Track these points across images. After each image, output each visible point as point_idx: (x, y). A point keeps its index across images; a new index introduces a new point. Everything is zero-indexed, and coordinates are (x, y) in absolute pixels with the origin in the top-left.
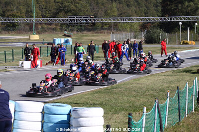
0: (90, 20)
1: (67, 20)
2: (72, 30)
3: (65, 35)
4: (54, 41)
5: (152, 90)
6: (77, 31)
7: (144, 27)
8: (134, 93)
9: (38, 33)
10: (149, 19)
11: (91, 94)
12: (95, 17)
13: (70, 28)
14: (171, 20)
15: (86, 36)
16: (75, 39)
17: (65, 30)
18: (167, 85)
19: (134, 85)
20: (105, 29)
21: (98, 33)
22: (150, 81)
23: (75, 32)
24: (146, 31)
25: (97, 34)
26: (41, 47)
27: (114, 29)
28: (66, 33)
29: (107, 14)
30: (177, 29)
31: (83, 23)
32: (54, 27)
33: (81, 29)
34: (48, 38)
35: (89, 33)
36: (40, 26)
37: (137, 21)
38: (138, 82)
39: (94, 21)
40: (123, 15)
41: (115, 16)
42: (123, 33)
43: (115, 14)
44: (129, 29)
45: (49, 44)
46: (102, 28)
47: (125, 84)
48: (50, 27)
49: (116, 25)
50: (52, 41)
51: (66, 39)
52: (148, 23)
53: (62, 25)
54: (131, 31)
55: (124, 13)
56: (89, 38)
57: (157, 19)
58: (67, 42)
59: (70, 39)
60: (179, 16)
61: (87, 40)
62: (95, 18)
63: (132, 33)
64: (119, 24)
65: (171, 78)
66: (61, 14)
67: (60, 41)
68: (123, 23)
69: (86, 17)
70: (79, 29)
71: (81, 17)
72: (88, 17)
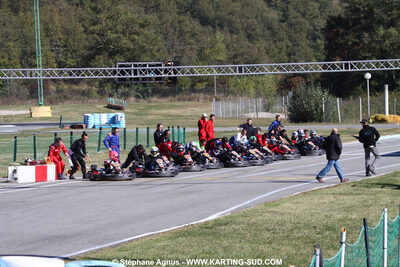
0: (166, 71)
1: (115, 72)
2: (126, 95)
3: (110, 107)
4: (86, 119)
5: (308, 226)
6: (137, 97)
7: (286, 84)
8: (267, 235)
9: (50, 102)
10: (297, 68)
11: (171, 238)
12: (177, 64)
13: (120, 91)
14: (347, 67)
15: (157, 107)
16: (136, 114)
17: (111, 96)
18: (340, 216)
19: (267, 216)
20: (200, 91)
21: (184, 100)
22: (302, 207)
23: (133, 98)
24: (291, 93)
25: (181, 103)
26: (56, 134)
27: (219, 91)
28: (113, 101)
29: (202, 58)
30: (360, 88)
31: (150, 79)
32: (85, 87)
33: (147, 91)
34: (71, 112)
35: (165, 101)
36: (52, 87)
37: (270, 71)
38: (275, 209)
39: (175, 72)
40: (239, 58)
41: (221, 62)
42: (241, 99)
43: (222, 57)
44: (252, 91)
45: (73, 126)
46: (193, 89)
47: (245, 215)
48: (76, 87)
49: (223, 81)
50: (80, 120)
51: (112, 115)
52: (295, 75)
53: (102, 83)
54: (258, 95)
55: (242, 55)
56: (163, 112)
57: (316, 67)
58: (114, 120)
59: (120, 115)
60: (365, 58)
61: (161, 117)
62: (176, 67)
63: (261, 100)
64: (231, 80)
65: (348, 200)
66: (101, 58)
67: (99, 119)
68: (239, 77)
69: (157, 65)
70: (142, 93)
71: (145, 65)
72: (160, 65)
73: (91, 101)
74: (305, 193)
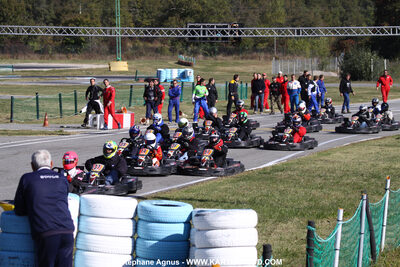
0: (231, 32)
1: (185, 32)
2: (194, 53)
3: (181, 63)
4: (159, 73)
5: (355, 174)
6: (205, 55)
7: (338, 46)
8: (319, 181)
9: (127, 58)
10: (350, 31)
11: (233, 182)
12: (241, 25)
13: (190, 49)
14: (394, 32)
15: (222, 64)
16: (204, 70)
17: (181, 53)
18: (385, 165)
19: (319, 164)
20: (262, 50)
21: (247, 58)
22: (350, 157)
23: (201, 56)
24: (343, 54)
25: (244, 61)
26: (131, 87)
27: (279, 51)
28: (183, 58)
29: (264, 21)
31: (217, 38)
32: (158, 45)
33: (213, 50)
34: (146, 67)
35: (229, 59)
36: (129, 45)
37: (325, 34)
38: (326, 158)
39: (240, 33)
40: (297, 22)
41: (281, 25)
42: (298, 59)
43: (282, 20)
44: (308, 51)
46: (255, 49)
47: (300, 163)
48: (150, 45)
49: (282, 42)
50: (153, 74)
51: (183, 70)
52: (347, 38)
53: (174, 41)
54: (313, 55)
55: (299, 19)
56: (228, 68)
57: (366, 31)
58: (183, 75)
59: (190, 72)
61: (226, 73)
62: (240, 29)
63: (315, 60)
64: (289, 41)
65: (393, 151)
66: (173, 19)
67: (170, 74)
68: (297, 38)
69: (224, 27)
70: (209, 51)
71: (213, 27)
72: (227, 27)
73: (163, 57)
74: (354, 144)
